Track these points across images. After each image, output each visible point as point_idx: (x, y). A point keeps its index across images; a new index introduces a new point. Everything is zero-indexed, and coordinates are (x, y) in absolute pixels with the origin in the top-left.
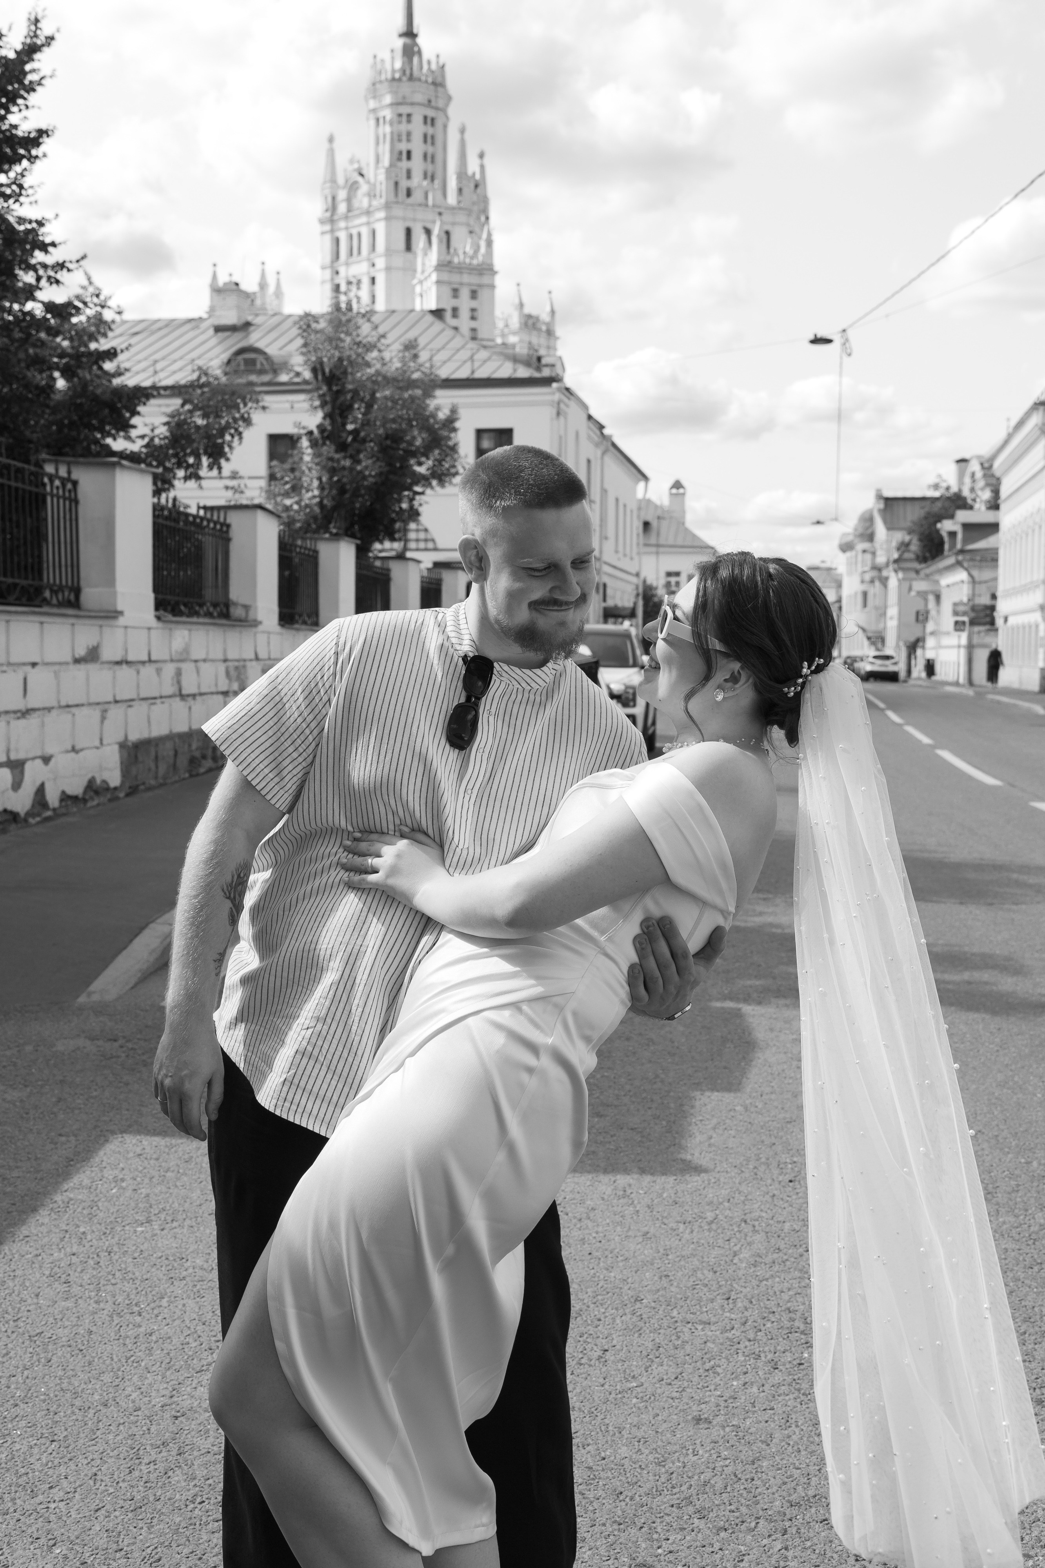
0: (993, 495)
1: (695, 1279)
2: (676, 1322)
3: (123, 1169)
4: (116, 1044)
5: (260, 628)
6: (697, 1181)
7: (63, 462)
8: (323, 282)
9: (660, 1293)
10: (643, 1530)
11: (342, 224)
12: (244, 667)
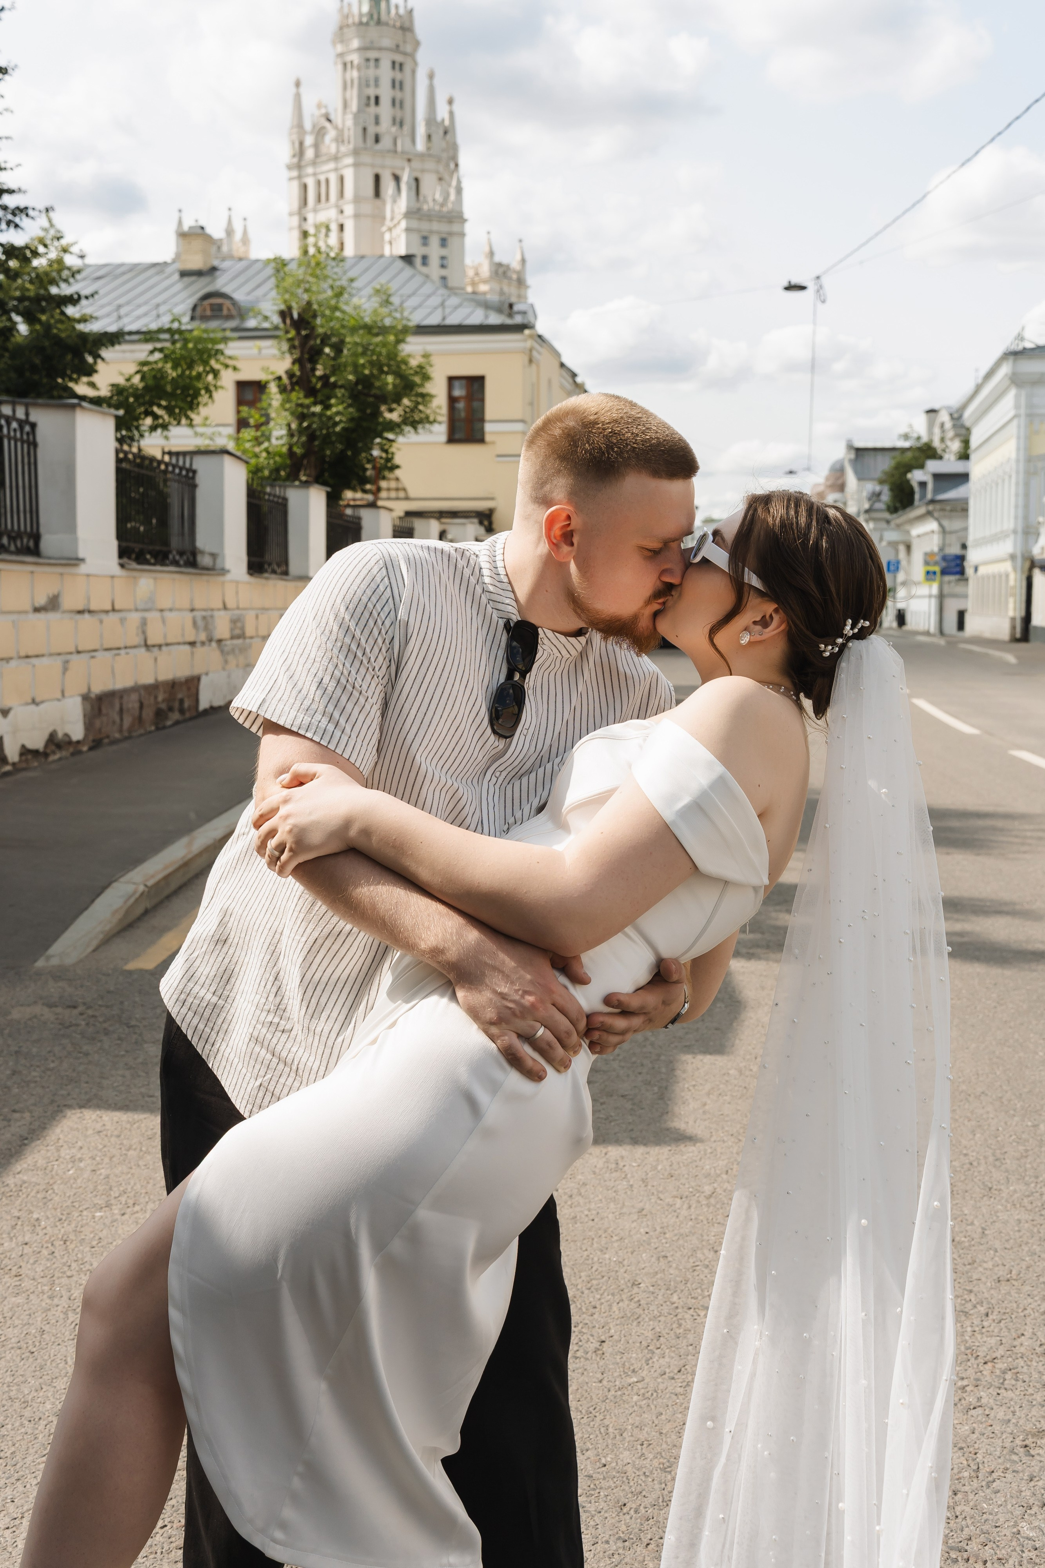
0: (963, 445)
1: (695, 1259)
2: (677, 1308)
3: (81, 1148)
4: (75, 1012)
5: (228, 577)
6: (693, 1152)
7: (21, 403)
8: (291, 229)
9: (659, 1276)
10: (650, 1547)
11: (310, 170)
12: (212, 617)
